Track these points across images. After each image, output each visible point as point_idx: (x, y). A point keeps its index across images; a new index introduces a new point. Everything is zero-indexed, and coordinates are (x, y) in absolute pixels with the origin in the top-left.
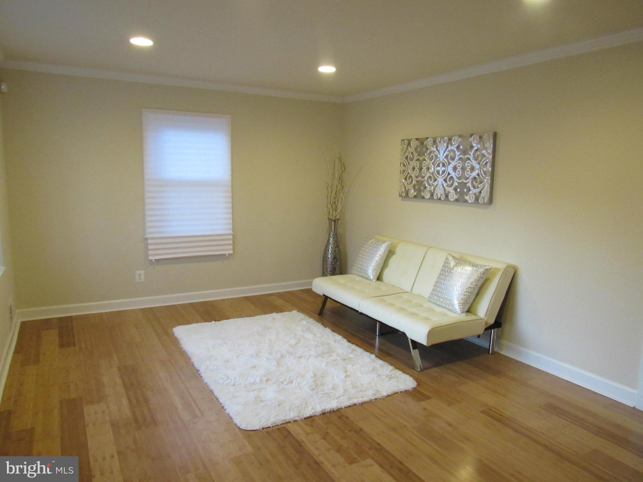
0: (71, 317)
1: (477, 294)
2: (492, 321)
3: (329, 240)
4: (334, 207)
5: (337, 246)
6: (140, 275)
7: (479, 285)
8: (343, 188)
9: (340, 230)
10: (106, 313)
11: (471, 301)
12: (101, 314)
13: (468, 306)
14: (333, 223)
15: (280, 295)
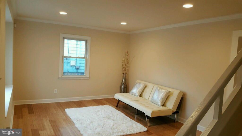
0: (31, 104)
1: (166, 100)
2: (175, 110)
3: (123, 81)
4: (125, 69)
5: (126, 83)
6: (56, 91)
7: (167, 96)
8: (128, 62)
9: (127, 77)
10: (43, 104)
11: (164, 102)
12: (42, 104)
13: (163, 103)
14: (124, 75)
15: (105, 99)
